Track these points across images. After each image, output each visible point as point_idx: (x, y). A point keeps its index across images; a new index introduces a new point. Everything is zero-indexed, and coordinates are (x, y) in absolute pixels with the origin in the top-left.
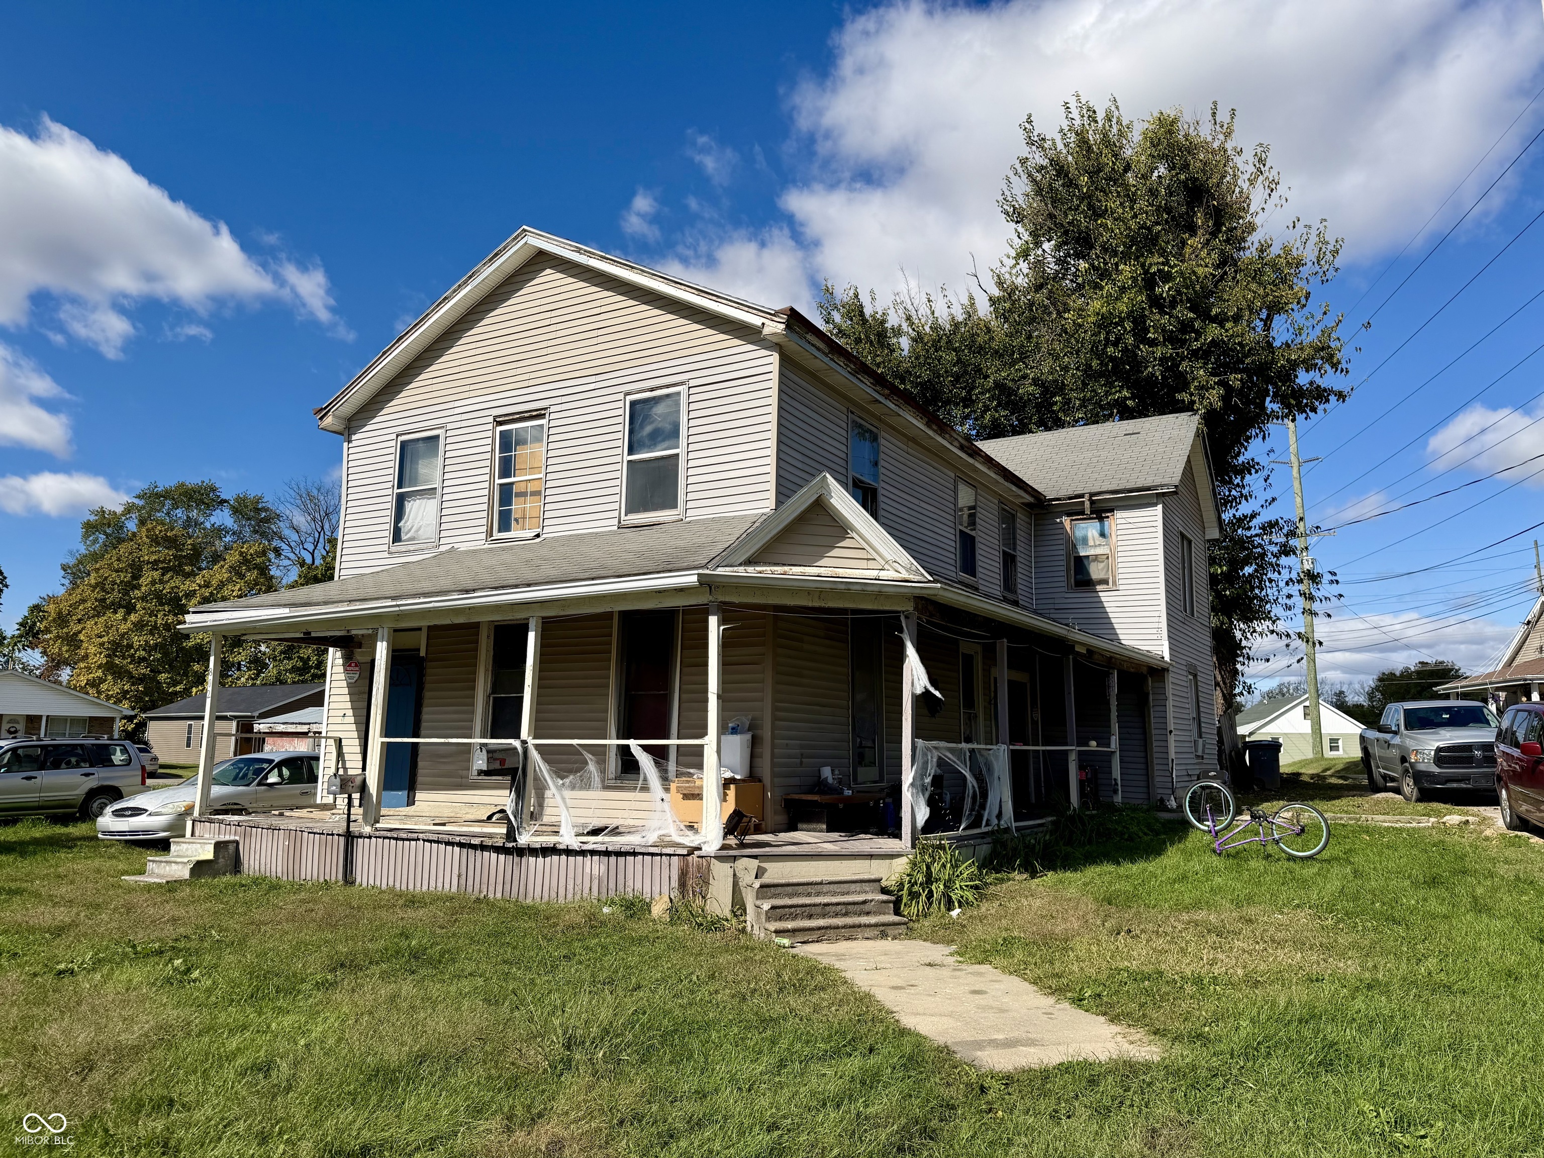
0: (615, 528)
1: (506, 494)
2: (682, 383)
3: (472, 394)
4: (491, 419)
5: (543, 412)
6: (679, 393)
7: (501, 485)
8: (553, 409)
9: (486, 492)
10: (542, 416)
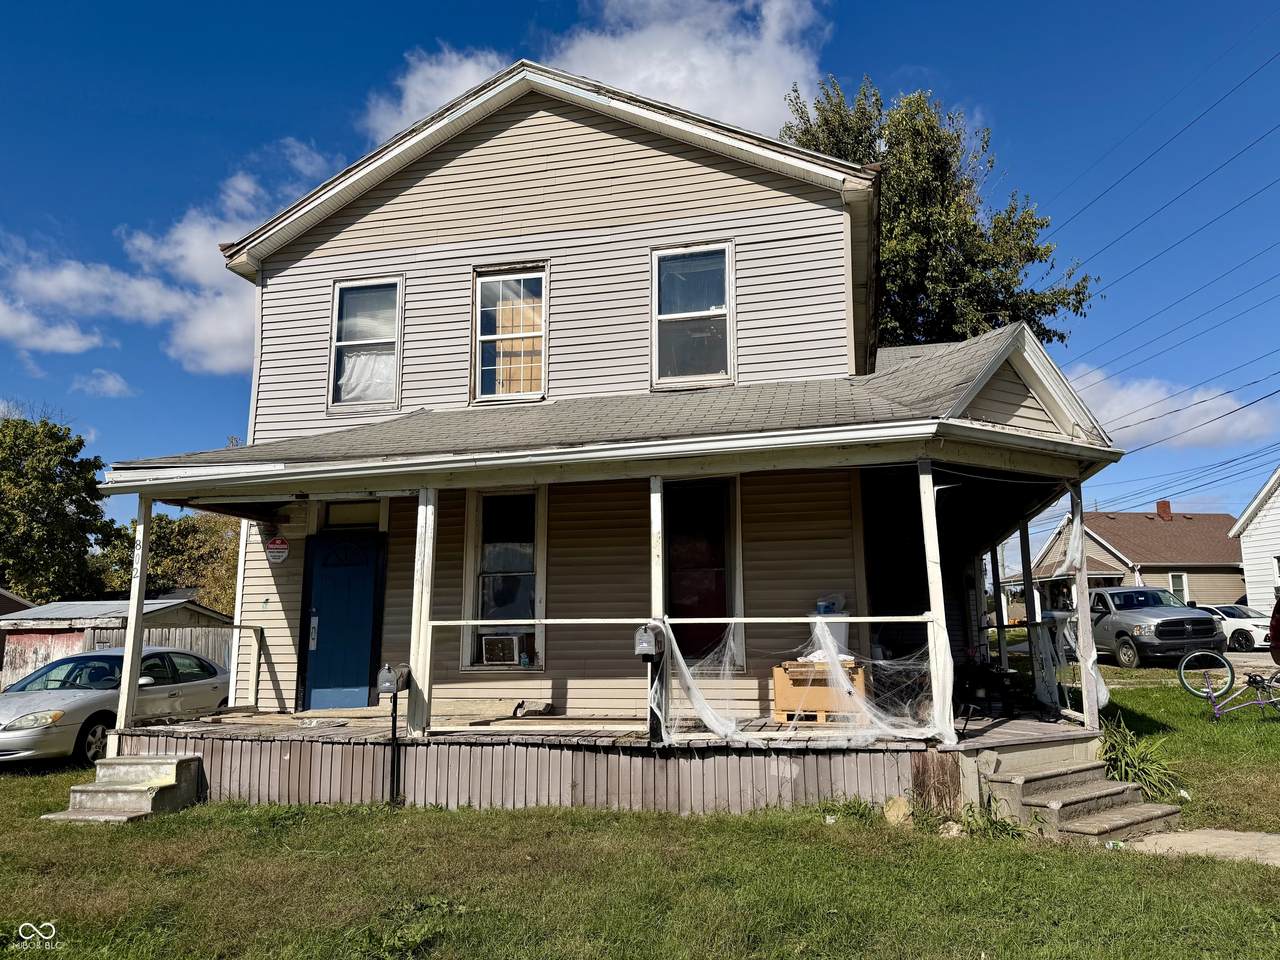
0: (648, 392)
1: (489, 353)
2: (726, 240)
3: (440, 240)
4: (470, 269)
5: (541, 264)
6: (722, 252)
7: (483, 342)
8: (554, 261)
9: (467, 349)
10: (542, 269)
